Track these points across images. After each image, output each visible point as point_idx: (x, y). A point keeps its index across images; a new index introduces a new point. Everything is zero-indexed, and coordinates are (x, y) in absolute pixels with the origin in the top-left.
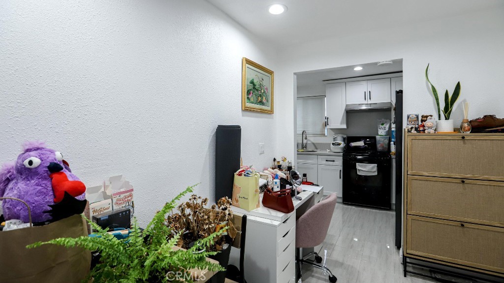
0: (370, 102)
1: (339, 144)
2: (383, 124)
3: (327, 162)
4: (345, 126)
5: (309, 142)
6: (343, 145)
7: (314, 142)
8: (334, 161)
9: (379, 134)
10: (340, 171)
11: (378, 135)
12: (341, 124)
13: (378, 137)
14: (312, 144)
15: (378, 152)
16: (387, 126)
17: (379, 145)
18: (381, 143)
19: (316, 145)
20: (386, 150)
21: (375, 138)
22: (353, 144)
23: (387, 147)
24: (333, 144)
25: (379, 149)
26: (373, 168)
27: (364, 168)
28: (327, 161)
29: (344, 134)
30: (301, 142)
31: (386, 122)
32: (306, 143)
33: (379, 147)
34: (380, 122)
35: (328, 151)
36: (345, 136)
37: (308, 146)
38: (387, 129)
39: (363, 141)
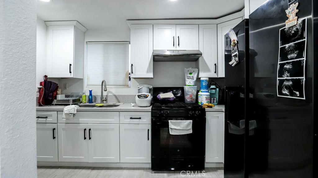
0: (178, 48)
1: (146, 97)
2: (191, 73)
3: (132, 120)
4: (151, 75)
5: (110, 94)
6: (150, 97)
7: (116, 94)
8: (140, 118)
9: (187, 84)
10: (148, 130)
11: (185, 85)
13: (186, 88)
14: (114, 97)
15: (188, 104)
16: (195, 76)
17: (189, 96)
18: (190, 93)
19: (117, 96)
20: (194, 102)
21: (182, 89)
22: (162, 96)
23: (194, 97)
24: (139, 96)
25: (188, 100)
26: (188, 125)
27: (178, 126)
28: (131, 118)
29: (150, 85)
30: (100, 94)
31: (194, 71)
32: (107, 96)
33: (188, 98)
34: (188, 71)
35: (133, 104)
36: (151, 87)
37: (109, 99)
38: (195, 79)
39: (172, 92)
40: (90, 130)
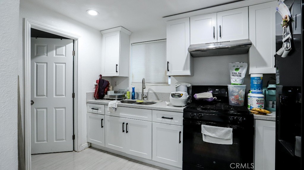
0: (220, 40)
1: (180, 96)
2: (237, 69)
3: (164, 119)
4: (188, 73)
5: (150, 92)
6: (185, 96)
7: (155, 92)
8: (172, 118)
9: (232, 82)
10: (180, 132)
11: (230, 84)
12: (184, 69)
13: (230, 87)
14: (154, 94)
15: (231, 106)
16: (243, 72)
17: (233, 97)
18: (236, 94)
19: (157, 94)
20: (242, 104)
21: (226, 88)
22: (198, 96)
23: (242, 99)
24: (173, 95)
25: (233, 102)
26: (227, 133)
27: (213, 133)
28: (163, 117)
29: (188, 83)
30: (142, 91)
31: (241, 67)
32: (148, 93)
33: (232, 100)
34: (234, 66)
35: (167, 103)
36: (189, 85)
37: (149, 97)
38: (243, 76)
39: (211, 91)
40: (127, 124)
